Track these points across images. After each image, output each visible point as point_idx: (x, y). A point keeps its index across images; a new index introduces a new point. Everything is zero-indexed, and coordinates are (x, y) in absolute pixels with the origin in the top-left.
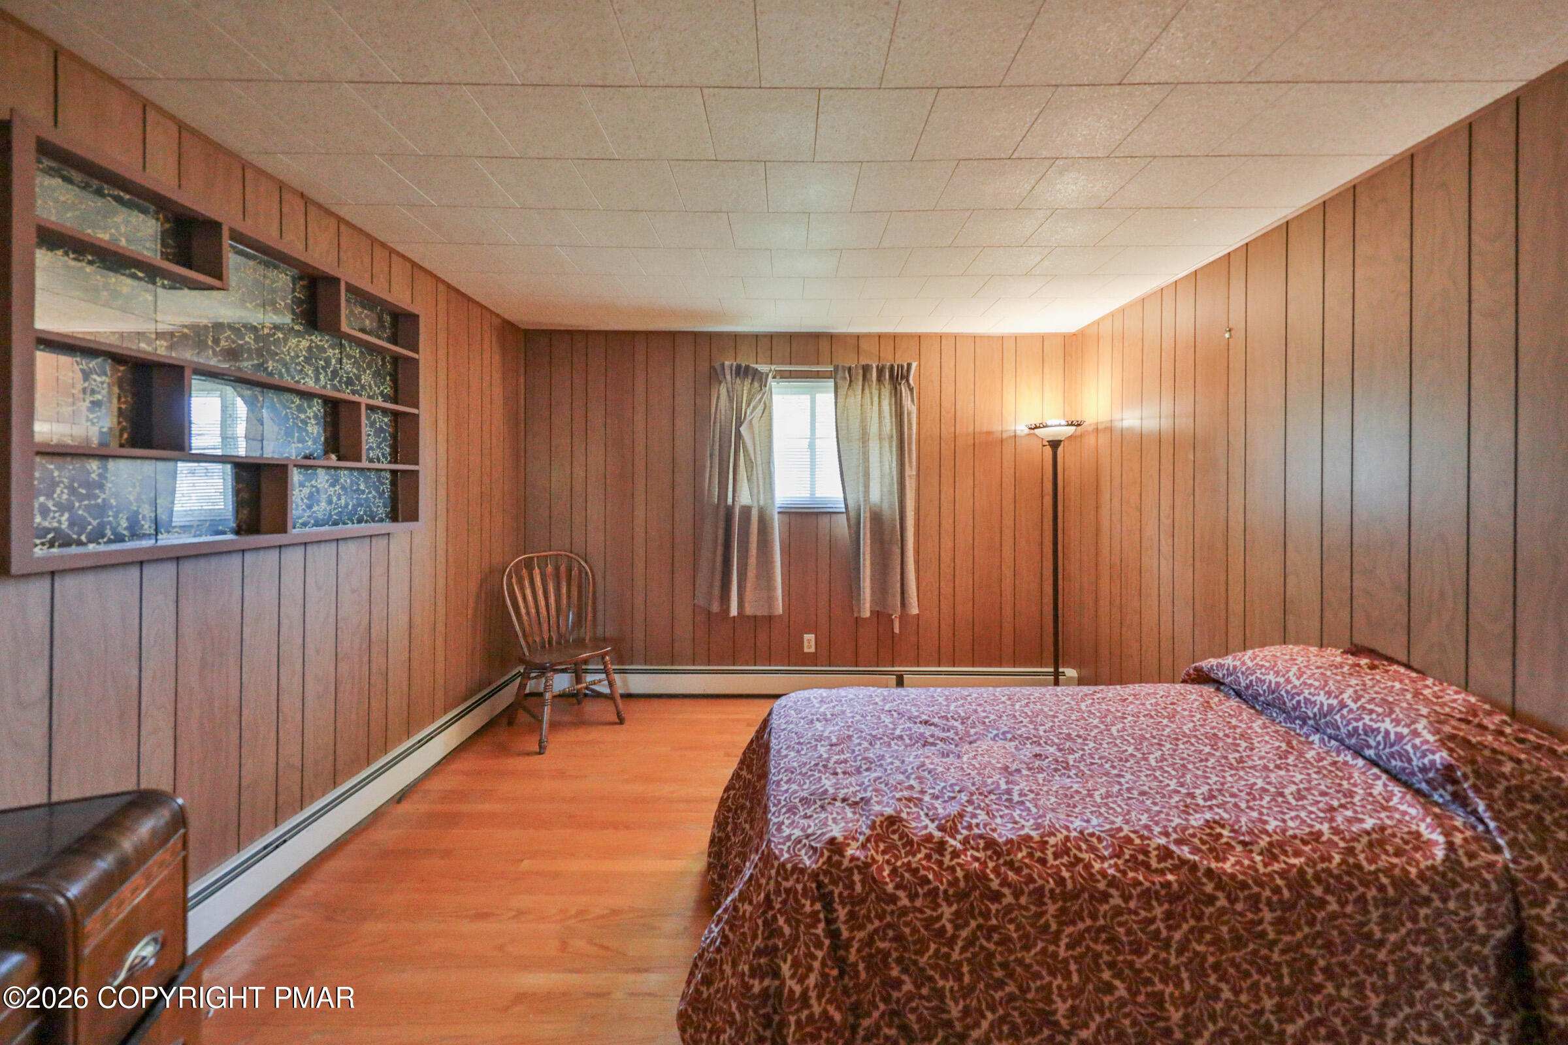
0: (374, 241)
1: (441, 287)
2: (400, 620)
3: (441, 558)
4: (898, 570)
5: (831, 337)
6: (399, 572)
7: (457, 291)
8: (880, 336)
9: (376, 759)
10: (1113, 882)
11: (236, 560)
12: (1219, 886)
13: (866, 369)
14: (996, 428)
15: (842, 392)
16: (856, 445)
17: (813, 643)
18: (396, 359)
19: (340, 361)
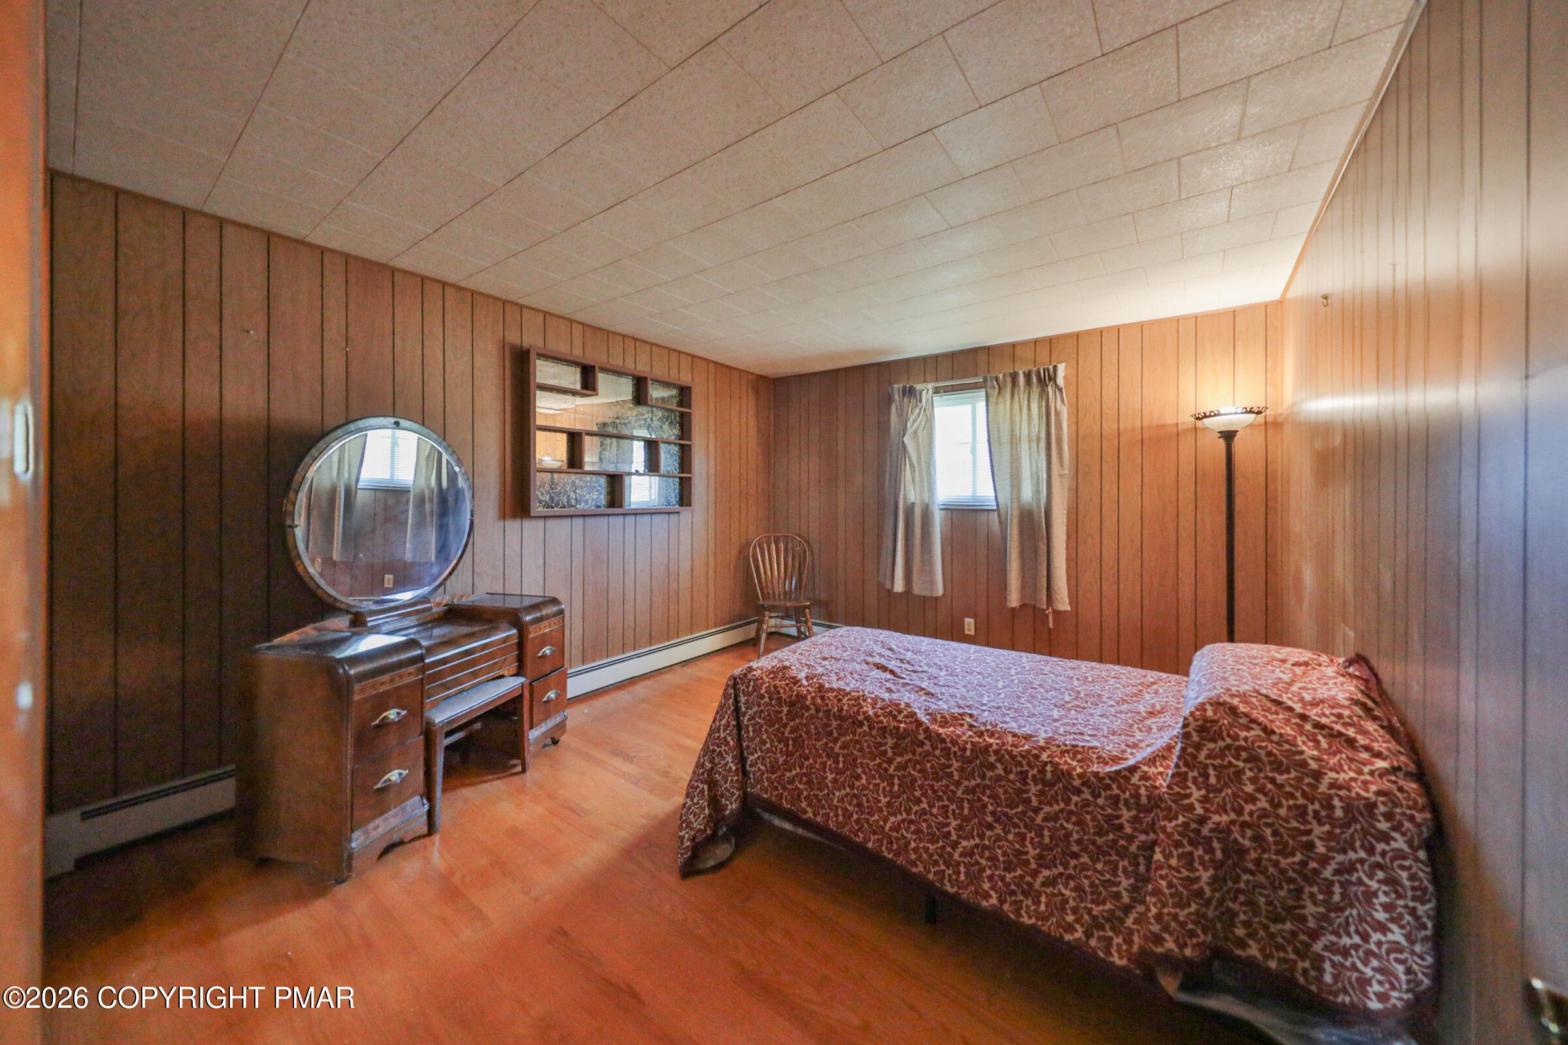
0: (669, 349)
1: (711, 365)
2: (686, 564)
3: (711, 531)
4: (1045, 566)
5: (988, 349)
6: (685, 536)
7: (722, 365)
8: (1035, 341)
9: (672, 639)
10: (868, 718)
11: (605, 519)
12: (929, 737)
13: (1014, 377)
14: (1169, 419)
15: (993, 400)
16: (1006, 448)
17: (973, 627)
18: (682, 415)
19: (652, 419)
